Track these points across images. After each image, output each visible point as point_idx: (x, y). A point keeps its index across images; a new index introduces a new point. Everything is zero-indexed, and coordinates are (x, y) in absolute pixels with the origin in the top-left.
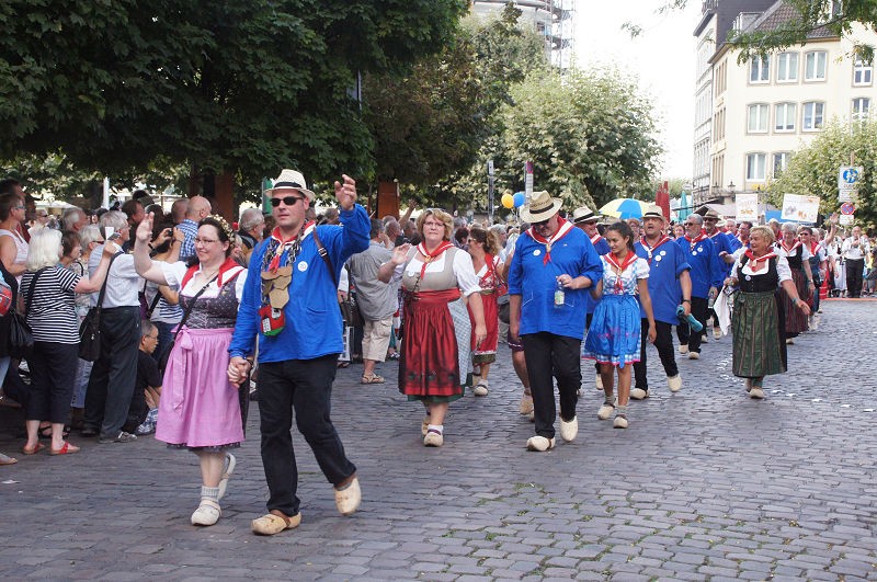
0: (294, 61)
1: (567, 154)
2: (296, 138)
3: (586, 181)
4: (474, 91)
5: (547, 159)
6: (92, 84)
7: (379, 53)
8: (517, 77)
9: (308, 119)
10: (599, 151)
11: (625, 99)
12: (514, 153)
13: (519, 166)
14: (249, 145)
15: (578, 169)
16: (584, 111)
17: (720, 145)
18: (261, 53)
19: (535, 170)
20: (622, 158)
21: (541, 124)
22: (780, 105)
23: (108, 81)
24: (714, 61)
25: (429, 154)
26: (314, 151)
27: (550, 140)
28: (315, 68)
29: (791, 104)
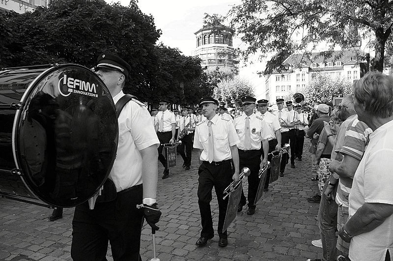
0: (166, 80)
1: (234, 97)
2: (167, 96)
5: (230, 98)
7: (184, 78)
8: (219, 81)
9: (170, 91)
11: (246, 85)
16: (238, 88)
26: (172, 98)
27: (231, 94)
28: (171, 81)
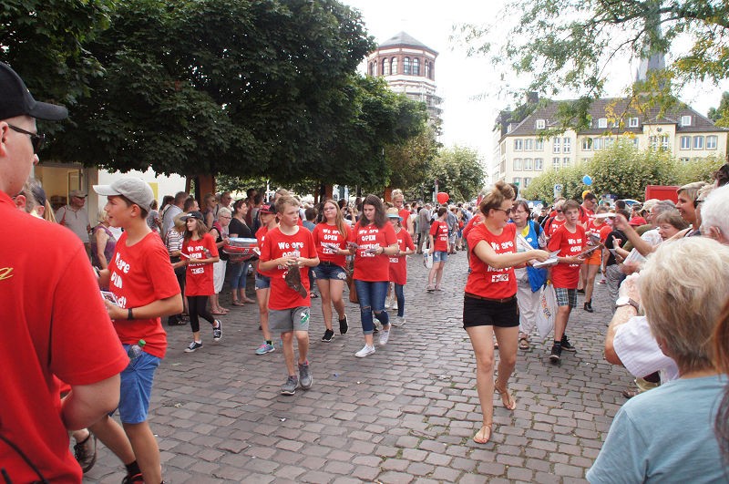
1: (452, 175)
3: (459, 188)
4: (426, 152)
5: (444, 179)
6: (291, 148)
10: (465, 176)
11: (475, 156)
12: (431, 176)
13: (432, 182)
14: (344, 172)
15: (455, 184)
16: (459, 160)
17: (504, 174)
18: (351, 136)
19: (438, 183)
20: (474, 179)
21: (442, 165)
22: (526, 159)
23: (296, 147)
24: (500, 141)
25: (406, 177)
27: (446, 172)
29: (531, 159)
